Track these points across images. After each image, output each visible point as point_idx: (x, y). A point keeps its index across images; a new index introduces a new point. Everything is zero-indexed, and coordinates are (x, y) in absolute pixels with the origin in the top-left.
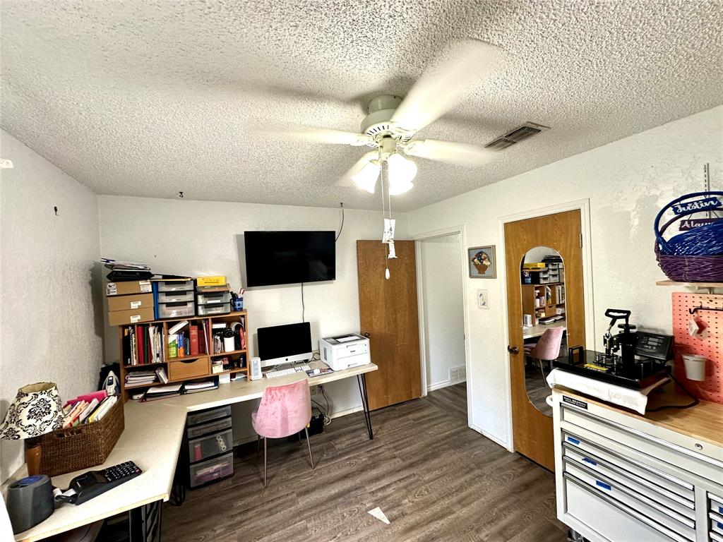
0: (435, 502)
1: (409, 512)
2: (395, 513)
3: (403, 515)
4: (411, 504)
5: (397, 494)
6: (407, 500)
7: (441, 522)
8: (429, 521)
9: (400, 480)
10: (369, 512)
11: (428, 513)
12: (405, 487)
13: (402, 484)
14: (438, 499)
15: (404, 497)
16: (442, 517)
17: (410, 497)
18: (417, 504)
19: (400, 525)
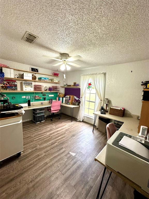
0: (56, 162)
1: (65, 157)
2: (68, 155)
3: (66, 155)
4: (64, 159)
5: (69, 162)
6: (65, 160)
7: (55, 156)
8: (58, 155)
9: (69, 169)
10: (75, 154)
11: (59, 157)
12: (66, 166)
13: (68, 167)
14: (54, 163)
15: (66, 161)
16: (55, 157)
17: (64, 162)
18: (62, 160)
19: (66, 152)
